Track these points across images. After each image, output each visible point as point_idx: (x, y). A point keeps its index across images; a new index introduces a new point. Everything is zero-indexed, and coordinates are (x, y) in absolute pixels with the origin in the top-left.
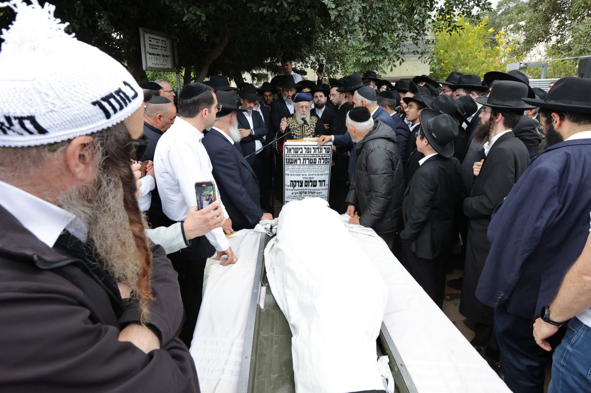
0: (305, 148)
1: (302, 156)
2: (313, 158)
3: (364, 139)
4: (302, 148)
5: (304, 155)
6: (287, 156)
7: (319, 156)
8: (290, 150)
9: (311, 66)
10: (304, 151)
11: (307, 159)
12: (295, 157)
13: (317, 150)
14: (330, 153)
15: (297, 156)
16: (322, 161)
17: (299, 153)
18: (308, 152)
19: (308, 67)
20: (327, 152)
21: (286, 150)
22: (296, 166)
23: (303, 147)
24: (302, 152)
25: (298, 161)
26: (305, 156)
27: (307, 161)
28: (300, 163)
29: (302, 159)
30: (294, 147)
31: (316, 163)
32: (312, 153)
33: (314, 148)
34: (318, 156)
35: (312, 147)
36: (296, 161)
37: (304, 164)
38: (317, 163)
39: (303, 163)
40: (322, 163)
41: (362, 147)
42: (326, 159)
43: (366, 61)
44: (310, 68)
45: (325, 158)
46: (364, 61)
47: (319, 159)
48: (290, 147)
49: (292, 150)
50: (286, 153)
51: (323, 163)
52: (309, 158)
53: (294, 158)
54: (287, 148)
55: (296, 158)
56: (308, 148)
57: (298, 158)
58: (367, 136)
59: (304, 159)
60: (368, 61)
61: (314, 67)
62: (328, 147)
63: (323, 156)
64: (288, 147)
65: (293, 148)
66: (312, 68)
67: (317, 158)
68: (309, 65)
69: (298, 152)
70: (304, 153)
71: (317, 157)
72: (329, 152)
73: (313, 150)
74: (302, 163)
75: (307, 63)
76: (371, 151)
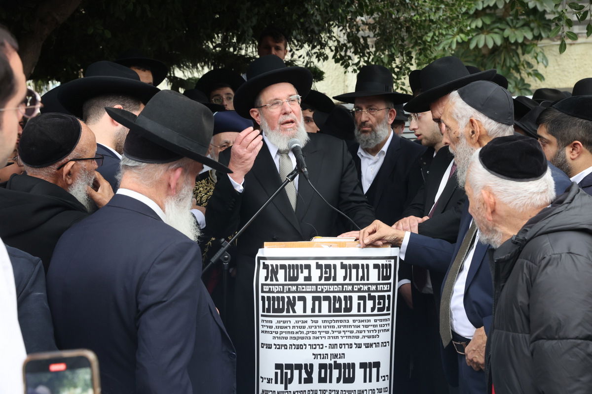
0: (319, 266)
1: (309, 288)
2: (342, 295)
3: (524, 230)
4: (308, 267)
5: (316, 285)
6: (266, 289)
7: (359, 291)
8: (275, 272)
9: (334, 57)
10: (316, 273)
11: (327, 298)
12: (289, 291)
13: (354, 271)
14: (391, 281)
15: (294, 288)
16: (370, 304)
17: (301, 280)
18: (327, 279)
19: (326, 58)
20: (385, 278)
21: (263, 273)
22: (293, 320)
23: (313, 263)
24: (308, 278)
25: (299, 305)
26: (319, 288)
27: (325, 304)
28: (305, 311)
29: (309, 297)
30: (287, 263)
31: (350, 309)
32: (340, 280)
33: (343, 266)
34: (356, 288)
35: (338, 263)
36: (292, 304)
37: (317, 313)
38: (354, 311)
39: (313, 310)
40: (369, 311)
42: (380, 298)
43: (485, 45)
44: (331, 61)
45: (376, 294)
46: (481, 45)
47: (360, 298)
48: (274, 263)
49: (281, 273)
50: (262, 280)
51: (373, 309)
52: (331, 295)
53: (285, 295)
54: (266, 267)
55: (291, 295)
56: (328, 266)
57: (297, 295)
58: (533, 222)
59: (314, 299)
60: (491, 45)
61: (342, 58)
62: (384, 262)
63: (374, 288)
64: (267, 262)
65: (283, 267)
66: (337, 61)
67: (355, 296)
68: (331, 55)
69: (296, 279)
70: (315, 280)
71: (353, 291)
72: (388, 278)
73: (341, 273)
74: (309, 312)
75: (323, 46)
76: (544, 262)
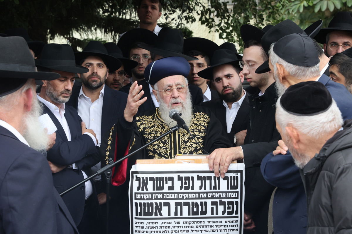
0: (180, 178)
1: (172, 196)
2: (199, 201)
4: (171, 179)
5: (178, 193)
6: (138, 196)
7: (212, 197)
8: (145, 183)
10: (177, 184)
11: (187, 204)
12: (157, 199)
13: (208, 182)
14: (239, 190)
15: (160, 196)
16: (221, 208)
17: (166, 190)
18: (186, 188)
20: (232, 188)
21: (136, 184)
22: (160, 221)
23: (175, 176)
24: (171, 188)
25: (165, 210)
26: (181, 196)
27: (185, 209)
28: (169, 214)
29: (172, 203)
30: (155, 176)
31: (205, 213)
32: (197, 189)
33: (199, 178)
34: (210, 195)
35: (195, 176)
36: (159, 209)
37: (179, 216)
38: (209, 214)
39: (176, 214)
40: (220, 214)
41: (320, 169)
42: (229, 203)
45: (226, 201)
47: (213, 203)
48: (145, 176)
49: (150, 184)
50: (135, 190)
51: (224, 213)
52: (190, 201)
53: (154, 202)
54: (138, 179)
55: (158, 202)
56: (187, 178)
57: (163, 201)
59: (177, 204)
62: (232, 175)
63: (224, 195)
64: (139, 175)
65: (152, 179)
67: (209, 202)
69: (162, 188)
70: (177, 189)
71: (207, 198)
72: (236, 188)
73: (197, 184)
74: (172, 215)
76: (339, 171)
